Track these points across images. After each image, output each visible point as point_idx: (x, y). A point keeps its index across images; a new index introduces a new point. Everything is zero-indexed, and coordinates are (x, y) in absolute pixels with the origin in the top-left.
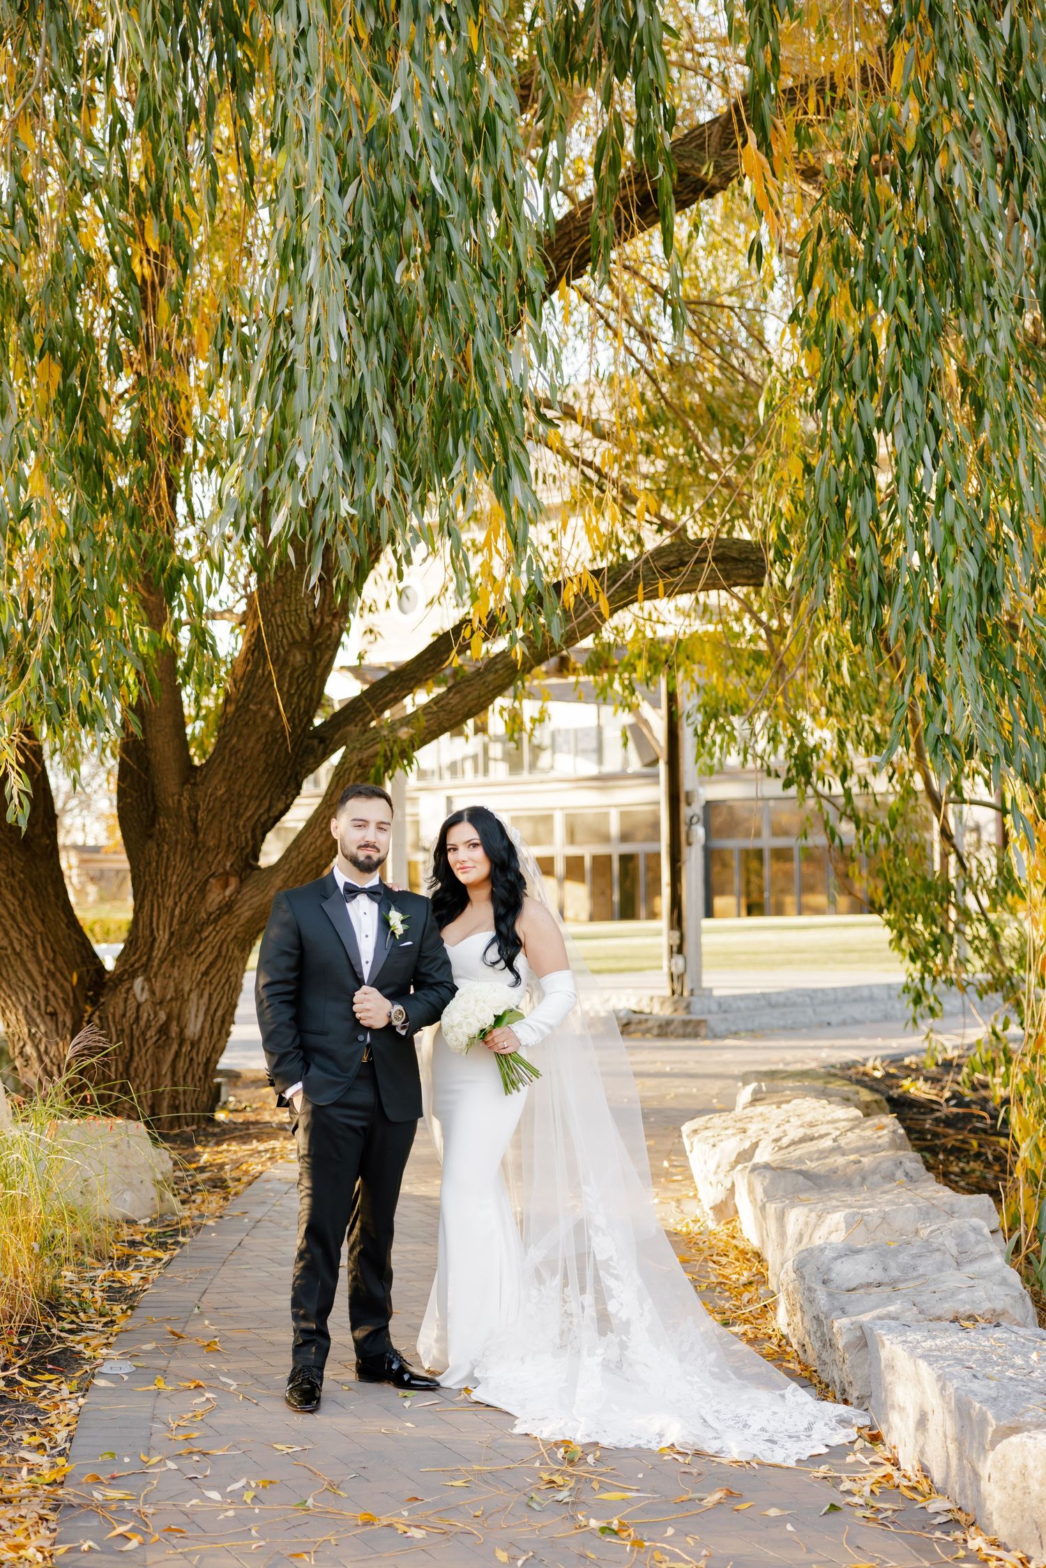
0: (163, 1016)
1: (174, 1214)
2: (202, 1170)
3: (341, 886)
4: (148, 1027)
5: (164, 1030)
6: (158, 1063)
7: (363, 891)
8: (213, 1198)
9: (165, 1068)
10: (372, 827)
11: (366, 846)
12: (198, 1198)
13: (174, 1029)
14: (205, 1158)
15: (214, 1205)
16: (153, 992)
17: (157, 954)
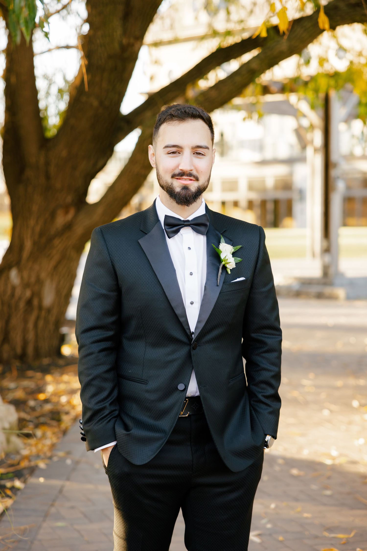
0: (28, 293)
1: (17, 452)
2: (47, 401)
3: (162, 219)
4: (20, 299)
5: (29, 302)
6: (25, 321)
7: (186, 224)
8: (49, 433)
9: (31, 325)
10: (187, 152)
11: (182, 174)
12: (39, 433)
13: (35, 302)
14: (50, 389)
15: (48, 442)
16: (22, 278)
17: (26, 254)
